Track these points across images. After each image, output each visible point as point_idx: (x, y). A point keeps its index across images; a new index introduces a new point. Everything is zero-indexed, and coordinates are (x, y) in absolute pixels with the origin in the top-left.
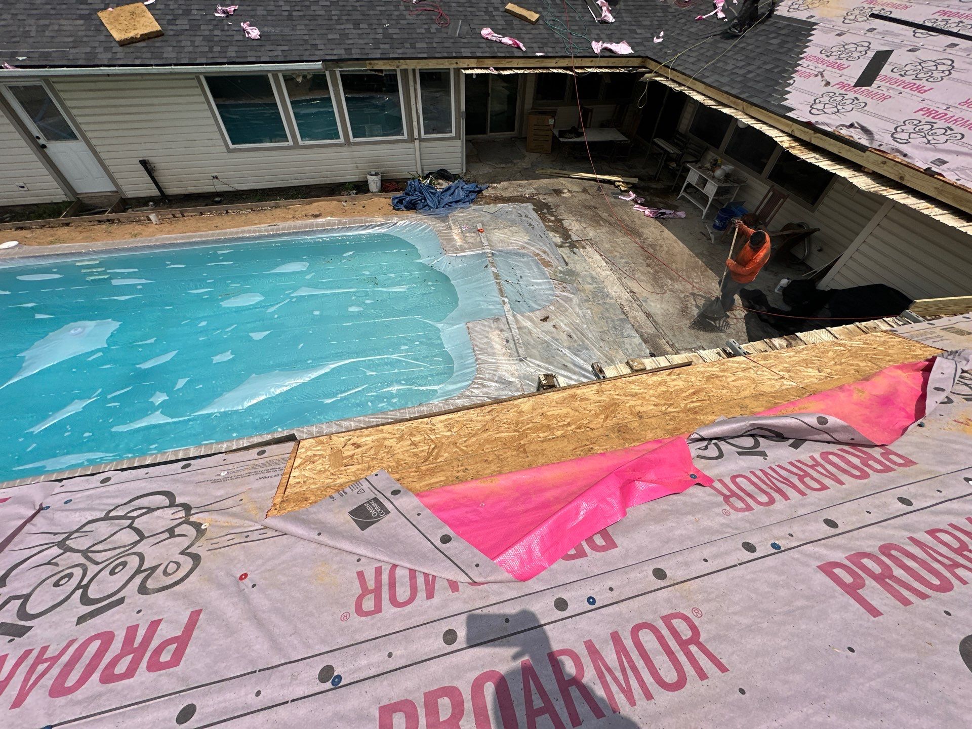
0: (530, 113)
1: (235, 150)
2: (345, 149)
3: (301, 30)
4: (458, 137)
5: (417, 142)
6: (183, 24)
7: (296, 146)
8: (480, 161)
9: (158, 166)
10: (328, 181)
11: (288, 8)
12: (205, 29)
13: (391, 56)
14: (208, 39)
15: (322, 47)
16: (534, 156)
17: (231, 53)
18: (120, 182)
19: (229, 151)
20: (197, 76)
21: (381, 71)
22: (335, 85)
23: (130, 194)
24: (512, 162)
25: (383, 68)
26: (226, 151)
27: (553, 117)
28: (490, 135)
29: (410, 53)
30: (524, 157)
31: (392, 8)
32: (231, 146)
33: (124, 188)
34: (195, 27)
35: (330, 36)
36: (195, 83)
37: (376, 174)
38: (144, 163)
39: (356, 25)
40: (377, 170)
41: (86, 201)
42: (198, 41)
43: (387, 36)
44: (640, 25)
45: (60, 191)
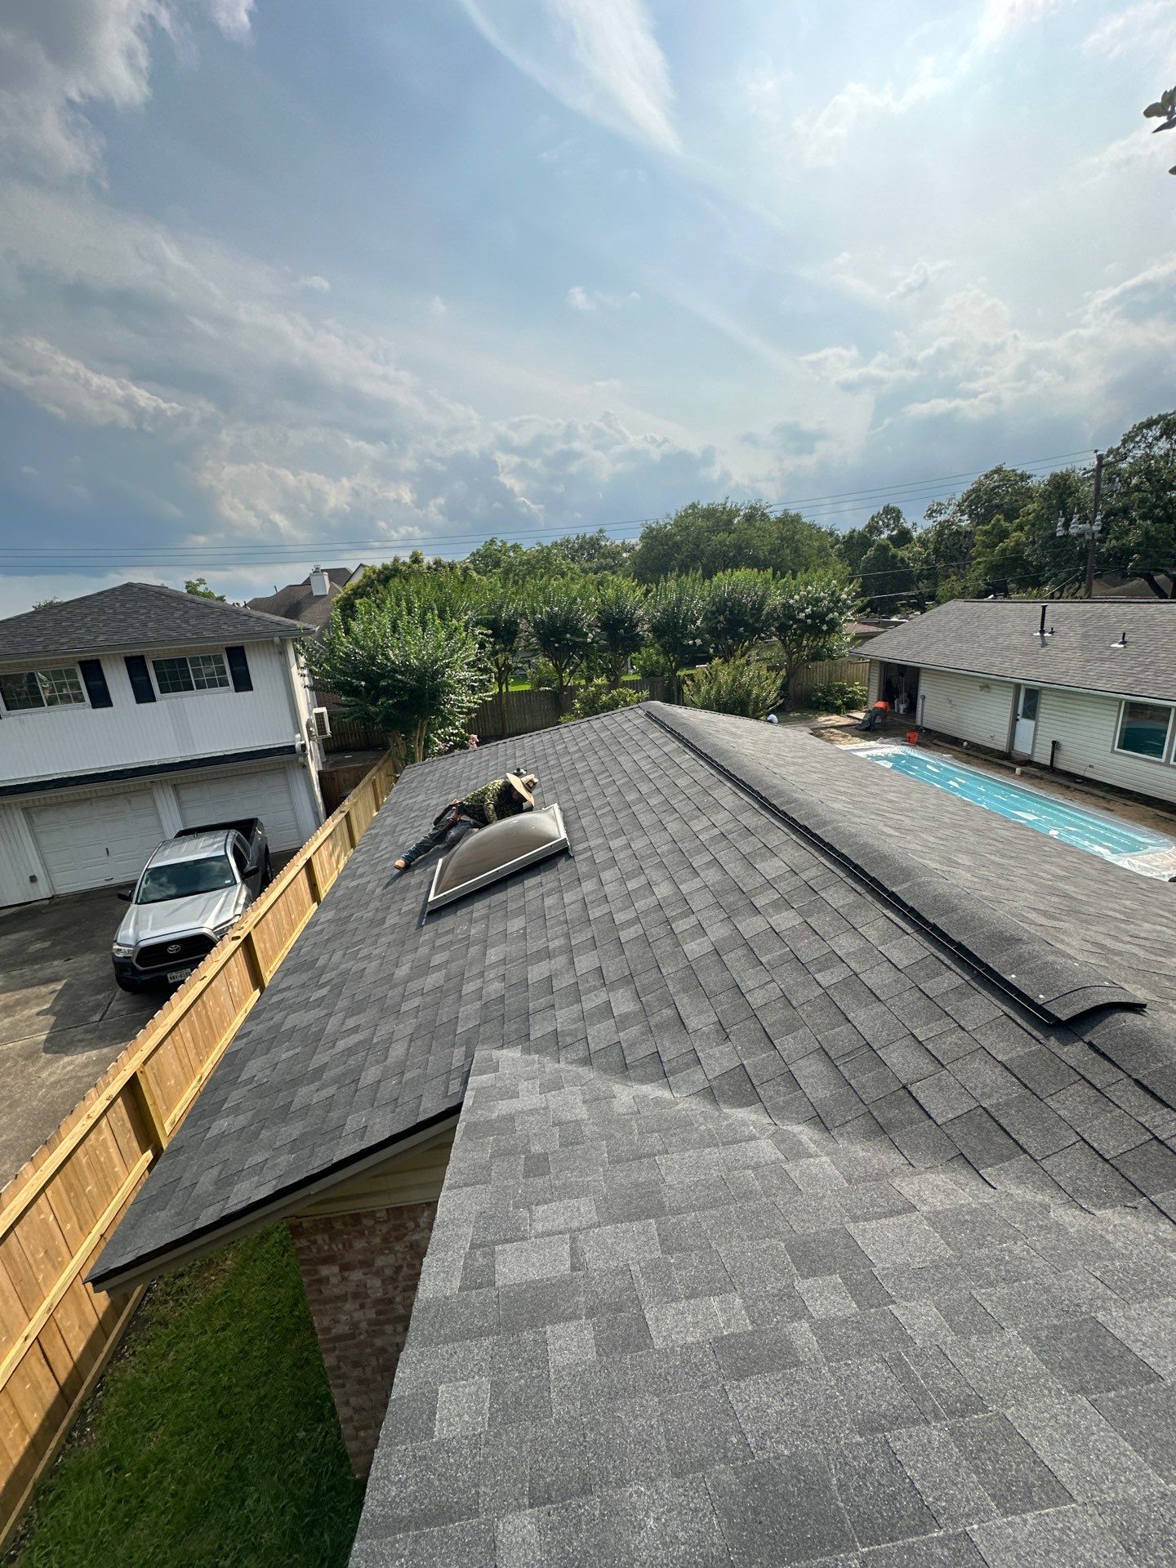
1: (1117, 753)
7: (1167, 764)
9: (1062, 747)
18: (1036, 750)
19: (1113, 751)
20: (1121, 700)
23: (1036, 759)
26: (1110, 749)
32: (1116, 749)
33: (1036, 754)
36: (1117, 703)
38: (1054, 743)
41: (1013, 755)
45: (1005, 745)
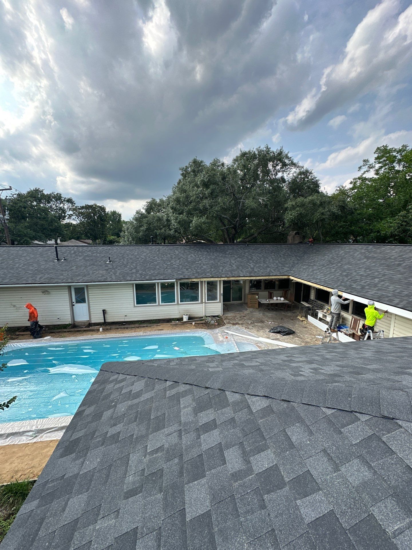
0: (248, 294)
1: (137, 307)
2: (177, 306)
3: (169, 271)
4: (220, 302)
5: (204, 304)
6: (134, 271)
7: (159, 305)
8: (228, 311)
9: (108, 312)
10: (167, 317)
11: (166, 266)
12: (140, 272)
13: (198, 277)
14: (141, 274)
15: (176, 275)
16: (251, 309)
17: (147, 278)
18: (92, 317)
20: (133, 284)
21: (194, 281)
22: (177, 286)
23: (93, 322)
24: (242, 311)
25: (195, 281)
26: (133, 306)
27: (258, 295)
28: (232, 302)
29: (204, 276)
30: (247, 310)
31: (199, 265)
32: (136, 305)
33: (92, 319)
34: (137, 271)
35: (178, 273)
36: (132, 286)
37: (187, 315)
38: (104, 311)
39: (187, 270)
40: (187, 314)
41: (76, 324)
42: (138, 275)
43: (197, 272)
44: (285, 267)
45: (70, 320)
